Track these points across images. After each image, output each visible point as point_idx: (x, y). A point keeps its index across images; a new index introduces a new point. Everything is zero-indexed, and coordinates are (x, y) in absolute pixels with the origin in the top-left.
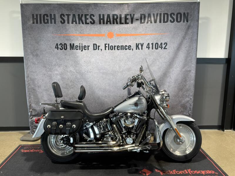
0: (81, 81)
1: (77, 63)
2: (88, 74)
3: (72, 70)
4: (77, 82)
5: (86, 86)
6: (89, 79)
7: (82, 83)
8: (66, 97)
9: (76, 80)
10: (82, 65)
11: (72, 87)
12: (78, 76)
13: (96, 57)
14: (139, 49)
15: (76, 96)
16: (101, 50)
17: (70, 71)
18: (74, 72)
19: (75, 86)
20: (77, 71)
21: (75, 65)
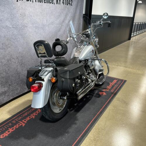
0: (19, 38)
1: (14, 15)
2: (25, 29)
3: (8, 25)
4: (14, 40)
5: (23, 43)
6: (26, 35)
7: (19, 40)
8: (3, 60)
9: (13, 37)
10: (19, 19)
11: (9, 46)
12: (15, 32)
13: (30, 10)
14: (58, 4)
15: (14, 57)
16: (33, 1)
17: (6, 26)
18: (10, 28)
19: (12, 45)
20: (14, 27)
21: (11, 19)
